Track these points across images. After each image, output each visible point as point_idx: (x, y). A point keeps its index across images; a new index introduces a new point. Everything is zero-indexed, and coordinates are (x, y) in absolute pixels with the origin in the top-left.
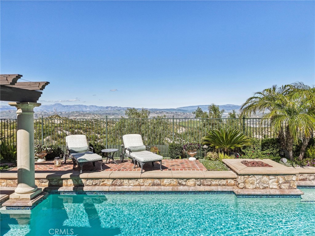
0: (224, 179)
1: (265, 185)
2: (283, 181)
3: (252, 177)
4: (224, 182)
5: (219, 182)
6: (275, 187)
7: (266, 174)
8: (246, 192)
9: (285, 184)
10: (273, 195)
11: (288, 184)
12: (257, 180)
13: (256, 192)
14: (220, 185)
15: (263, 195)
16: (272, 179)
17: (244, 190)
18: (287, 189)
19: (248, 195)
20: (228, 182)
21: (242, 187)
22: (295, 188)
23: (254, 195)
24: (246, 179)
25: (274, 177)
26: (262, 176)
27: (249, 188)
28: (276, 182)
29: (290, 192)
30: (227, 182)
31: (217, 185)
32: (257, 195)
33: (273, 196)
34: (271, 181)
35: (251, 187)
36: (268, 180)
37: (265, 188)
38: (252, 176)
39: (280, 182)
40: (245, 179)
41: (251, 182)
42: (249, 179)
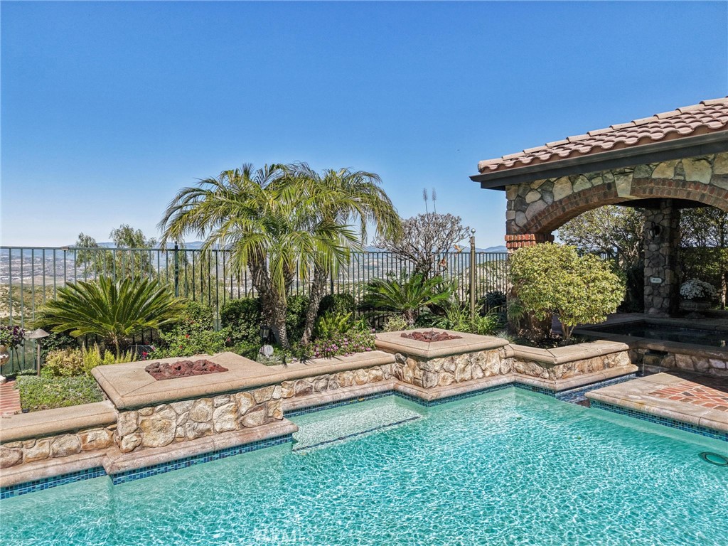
0: (71, 431)
1: (202, 427)
2: (251, 405)
3: (161, 409)
4: (72, 441)
5: (55, 446)
6: (229, 427)
7: (203, 393)
8: (141, 460)
9: (255, 413)
10: (223, 450)
11: (263, 412)
12: (178, 415)
13: (173, 453)
14: (56, 455)
15: (195, 457)
16: (221, 405)
17: (136, 453)
18: (259, 425)
19: (148, 468)
20: (89, 440)
21: (130, 446)
22: (279, 417)
23: (169, 463)
24: (144, 418)
25: (226, 399)
26: (192, 402)
27: (155, 443)
28: (231, 412)
29: (267, 432)
30: (84, 440)
31: (46, 457)
32: (176, 461)
33: (222, 452)
34: (217, 412)
35: (161, 438)
36: (209, 410)
37: (202, 434)
38: (161, 406)
39: (243, 410)
40: (141, 418)
41: (159, 424)
42: (152, 418)
